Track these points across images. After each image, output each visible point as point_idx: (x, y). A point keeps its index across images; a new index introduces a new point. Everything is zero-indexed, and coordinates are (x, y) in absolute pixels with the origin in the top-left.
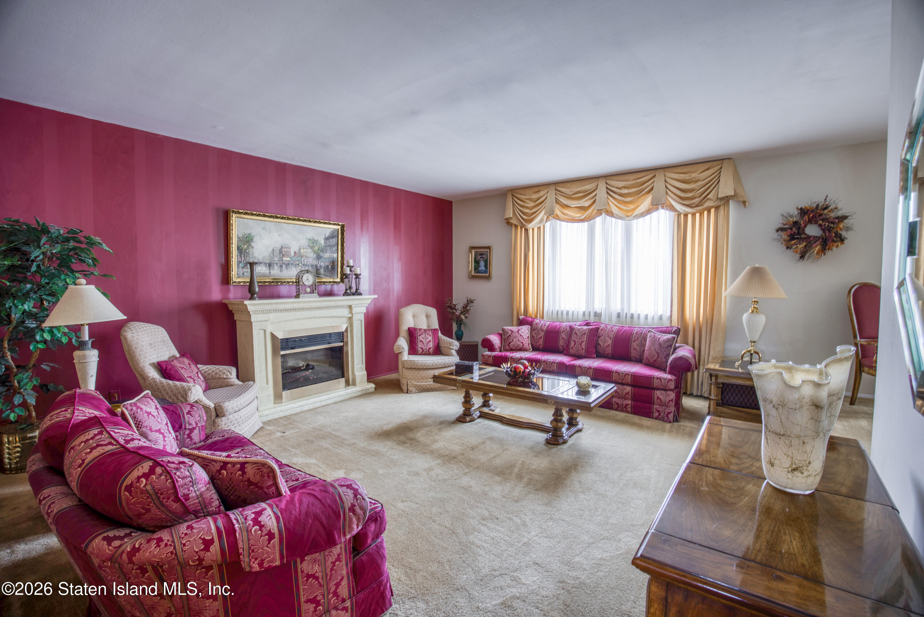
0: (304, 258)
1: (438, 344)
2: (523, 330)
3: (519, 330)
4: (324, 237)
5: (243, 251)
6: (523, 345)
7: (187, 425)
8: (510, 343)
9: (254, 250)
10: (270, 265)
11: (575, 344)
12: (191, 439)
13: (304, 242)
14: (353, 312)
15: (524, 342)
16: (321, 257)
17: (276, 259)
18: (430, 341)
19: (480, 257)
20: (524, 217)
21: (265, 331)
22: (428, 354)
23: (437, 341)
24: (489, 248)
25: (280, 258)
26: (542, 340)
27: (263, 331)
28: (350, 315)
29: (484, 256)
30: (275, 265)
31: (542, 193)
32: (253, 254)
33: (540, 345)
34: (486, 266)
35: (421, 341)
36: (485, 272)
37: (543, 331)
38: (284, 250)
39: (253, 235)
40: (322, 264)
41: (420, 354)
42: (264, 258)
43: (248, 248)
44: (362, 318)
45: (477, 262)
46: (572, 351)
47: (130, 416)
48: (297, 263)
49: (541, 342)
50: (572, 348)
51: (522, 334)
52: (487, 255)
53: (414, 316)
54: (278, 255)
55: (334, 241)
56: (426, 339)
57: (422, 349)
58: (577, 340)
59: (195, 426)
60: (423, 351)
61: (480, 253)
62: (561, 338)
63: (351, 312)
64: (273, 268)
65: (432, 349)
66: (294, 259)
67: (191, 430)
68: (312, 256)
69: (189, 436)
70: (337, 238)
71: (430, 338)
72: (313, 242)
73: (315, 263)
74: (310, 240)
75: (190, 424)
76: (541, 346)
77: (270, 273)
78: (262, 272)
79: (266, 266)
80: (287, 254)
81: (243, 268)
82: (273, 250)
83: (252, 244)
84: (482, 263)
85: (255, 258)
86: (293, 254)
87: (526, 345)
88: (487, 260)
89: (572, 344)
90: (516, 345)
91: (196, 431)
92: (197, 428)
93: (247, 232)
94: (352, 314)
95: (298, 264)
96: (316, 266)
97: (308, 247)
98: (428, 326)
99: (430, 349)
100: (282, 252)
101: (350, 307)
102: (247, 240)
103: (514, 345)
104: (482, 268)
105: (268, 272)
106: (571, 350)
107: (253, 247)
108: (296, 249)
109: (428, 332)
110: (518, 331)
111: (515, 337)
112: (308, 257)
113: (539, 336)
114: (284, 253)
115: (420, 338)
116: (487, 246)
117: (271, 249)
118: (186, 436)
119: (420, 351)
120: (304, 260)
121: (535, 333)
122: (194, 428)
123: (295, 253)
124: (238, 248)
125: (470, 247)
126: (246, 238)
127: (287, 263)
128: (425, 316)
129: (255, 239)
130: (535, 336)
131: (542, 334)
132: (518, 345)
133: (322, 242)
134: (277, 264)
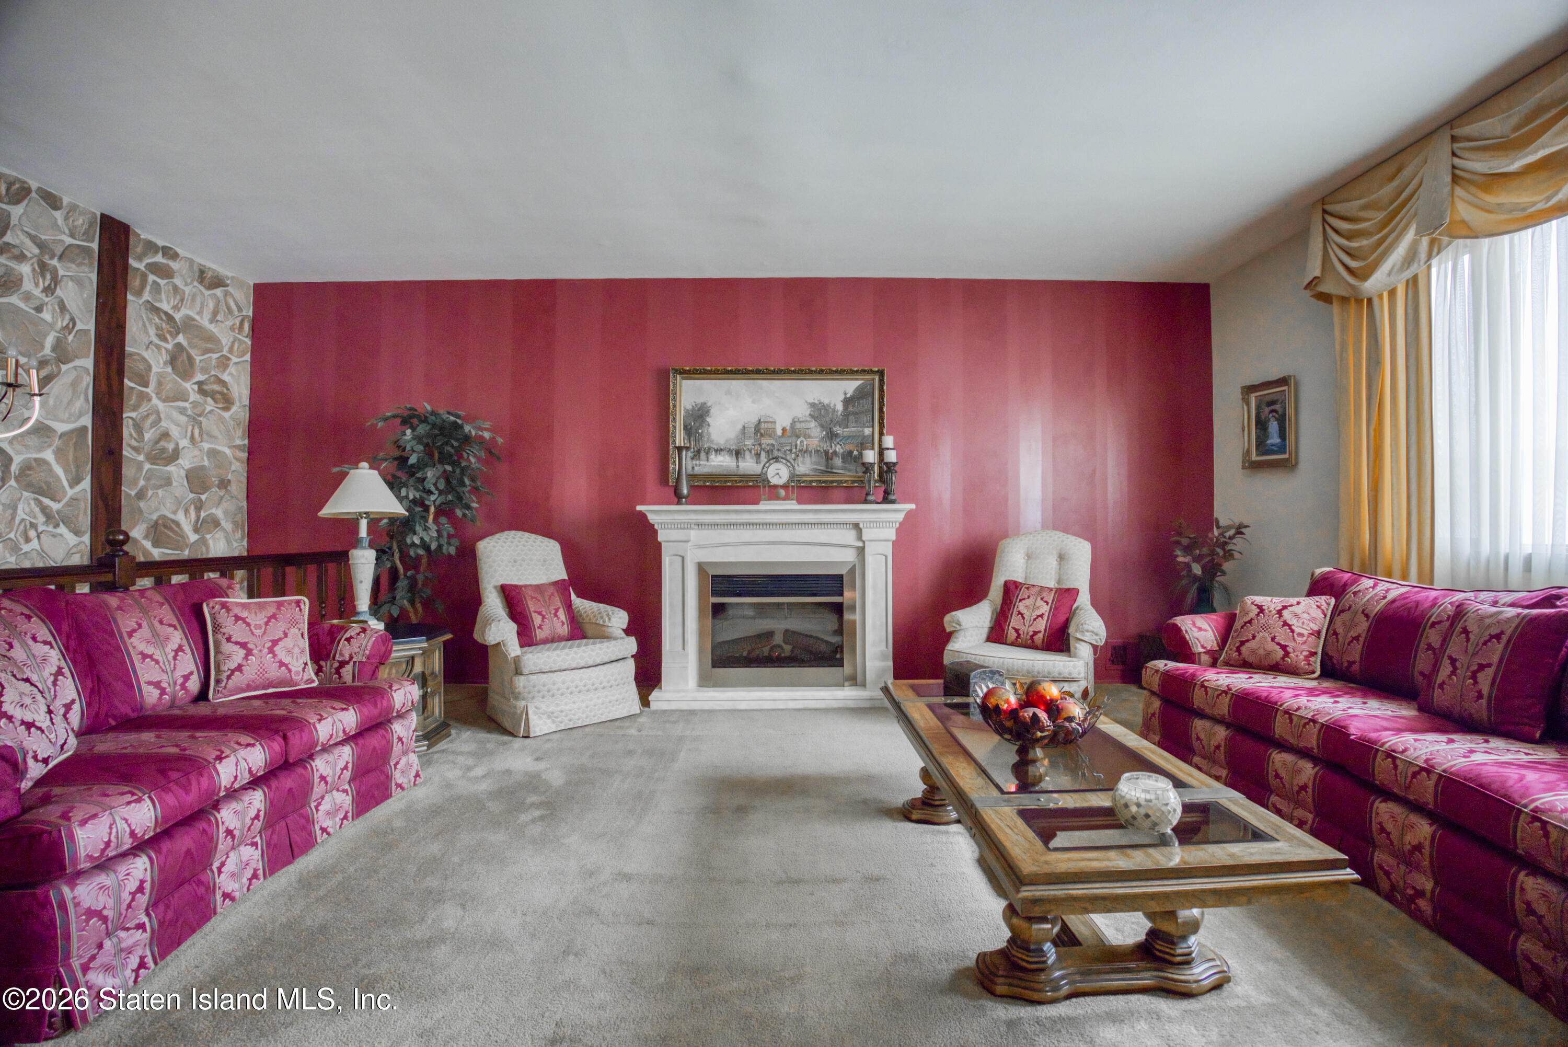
0: (802, 438)
1: (1066, 624)
2: (1298, 609)
3: (1285, 607)
4: (842, 397)
5: (693, 431)
6: (1287, 654)
7: (338, 655)
8: (1243, 643)
9: (711, 430)
10: (738, 454)
11: (1453, 673)
12: (340, 677)
13: (803, 411)
14: (864, 538)
15: (1291, 644)
16: (837, 435)
17: (749, 442)
18: (1041, 616)
19: (1267, 410)
20: (1353, 264)
21: (683, 558)
22: (1030, 645)
23: (1062, 618)
24: (1283, 381)
25: (756, 440)
26: (1358, 648)
27: (680, 559)
28: (860, 544)
29: (1277, 407)
30: (747, 453)
31: (1407, 172)
32: (709, 434)
33: (1351, 663)
34: (1282, 434)
35: (1020, 613)
36: (1282, 449)
37: (1367, 616)
38: (763, 426)
39: (709, 404)
40: (839, 449)
41: (1012, 644)
42: (727, 441)
43: (701, 426)
44: (888, 549)
45: (1262, 425)
46: (1440, 698)
47: (210, 615)
48: (788, 448)
49: (1355, 653)
50: (1441, 686)
51: (1292, 621)
52: (1283, 402)
53: (1029, 556)
54: (753, 435)
55: (866, 404)
56: (1034, 610)
57: (1017, 631)
58: (1462, 659)
59: (347, 659)
60: (1019, 636)
61: (1268, 399)
62: (1423, 646)
63: (860, 537)
64: (744, 458)
65: (1041, 635)
66: (783, 440)
67: (343, 664)
68: (817, 434)
69: (338, 671)
70: (870, 399)
71: (1045, 609)
72: (819, 411)
73: (825, 446)
74: (813, 405)
75: (341, 654)
76: (1356, 667)
77: (738, 466)
78: (725, 464)
79: (731, 454)
80: (770, 433)
81: (692, 459)
82: (744, 427)
83: (708, 419)
84: (1273, 426)
85: (712, 442)
86: (779, 432)
87: (1298, 656)
88: (1284, 415)
89: (1445, 670)
90: (1261, 652)
91: (349, 667)
92: (351, 663)
93: (700, 401)
94: (864, 542)
95: (791, 450)
96: (826, 453)
97: (808, 419)
98: (1059, 582)
99: (1035, 633)
100: (760, 429)
101: (856, 526)
102: (700, 415)
103: (1253, 652)
104: (1274, 439)
105: (734, 464)
106: (1437, 691)
107: (709, 425)
108: (787, 423)
109: (1045, 594)
110: (1279, 612)
111: (1266, 627)
112: (810, 437)
113: (1353, 633)
114: (762, 431)
115: (1021, 606)
116: (1281, 376)
117: (740, 427)
118: (333, 670)
119: (1012, 635)
120: (802, 442)
121: (1344, 624)
122: (348, 663)
123: (784, 430)
124: (686, 428)
125: (1243, 388)
126: (699, 410)
127: (768, 448)
128: (1056, 557)
129: (712, 411)
130: (1340, 630)
131: (1363, 626)
132: (1268, 654)
133: (840, 407)
134: (750, 452)
